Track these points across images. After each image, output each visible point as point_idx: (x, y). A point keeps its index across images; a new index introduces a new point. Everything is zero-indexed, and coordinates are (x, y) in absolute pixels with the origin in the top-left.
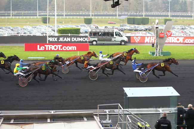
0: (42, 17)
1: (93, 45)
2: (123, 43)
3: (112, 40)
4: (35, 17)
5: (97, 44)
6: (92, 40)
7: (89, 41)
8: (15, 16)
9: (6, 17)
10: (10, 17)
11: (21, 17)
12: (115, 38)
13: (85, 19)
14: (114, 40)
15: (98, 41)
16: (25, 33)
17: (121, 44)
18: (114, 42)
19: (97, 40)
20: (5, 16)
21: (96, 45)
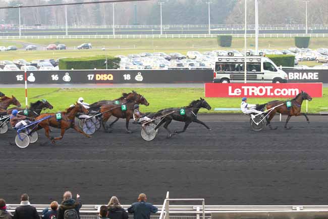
0: (218, 35)
3: (258, 78)
4: (205, 35)
8: (168, 33)
9: (153, 36)
10: (160, 36)
11: (179, 36)
12: (263, 73)
13: (296, 38)
16: (191, 65)
19: (229, 78)
20: (151, 34)
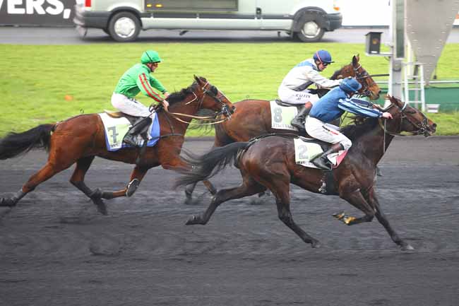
1: (111, 38)
2: (311, 29)
5: (142, 34)
6: (110, 9)
7: (87, 15)
14: (254, 12)
15: (148, 15)
17: (295, 36)
18: (255, 22)
21: (135, 39)
